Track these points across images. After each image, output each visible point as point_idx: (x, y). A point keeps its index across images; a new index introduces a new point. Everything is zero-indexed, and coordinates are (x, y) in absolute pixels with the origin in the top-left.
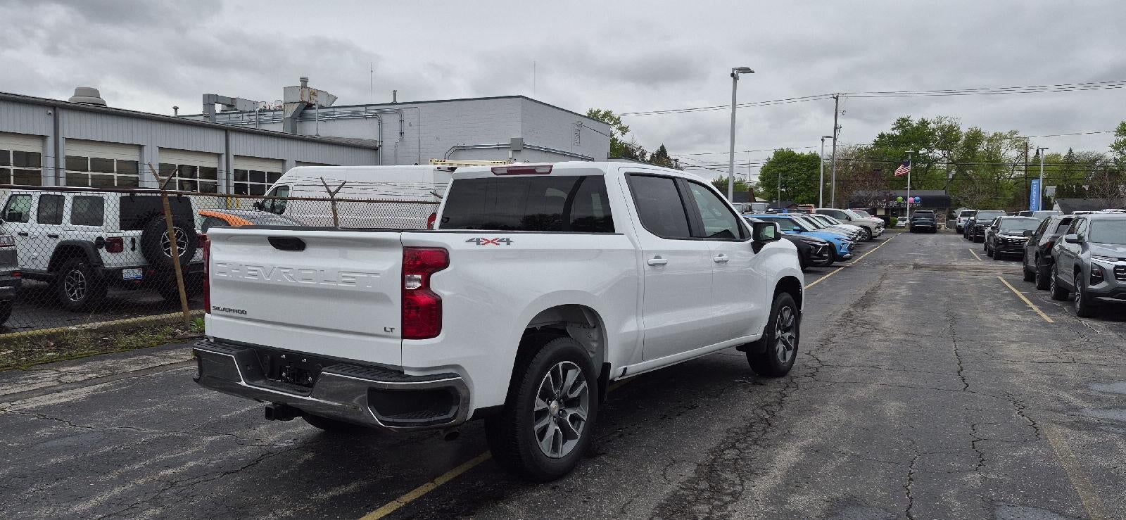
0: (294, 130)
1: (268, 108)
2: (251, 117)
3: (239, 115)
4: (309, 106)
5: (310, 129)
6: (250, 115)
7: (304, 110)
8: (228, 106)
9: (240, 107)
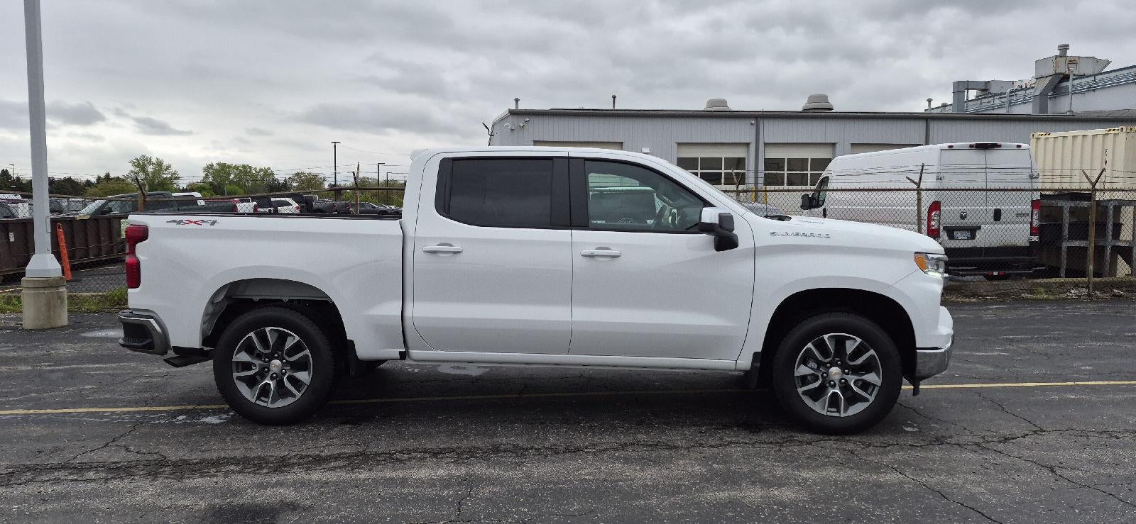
0: (1043, 108)
1: (1024, 87)
2: (1002, 100)
3: (990, 99)
4: (1066, 78)
5: (1064, 105)
6: (1001, 98)
7: (1058, 84)
8: (983, 90)
9: (993, 90)
